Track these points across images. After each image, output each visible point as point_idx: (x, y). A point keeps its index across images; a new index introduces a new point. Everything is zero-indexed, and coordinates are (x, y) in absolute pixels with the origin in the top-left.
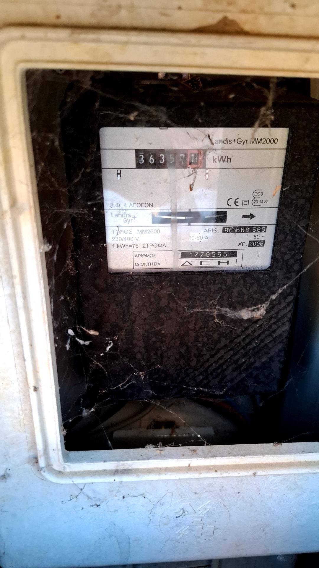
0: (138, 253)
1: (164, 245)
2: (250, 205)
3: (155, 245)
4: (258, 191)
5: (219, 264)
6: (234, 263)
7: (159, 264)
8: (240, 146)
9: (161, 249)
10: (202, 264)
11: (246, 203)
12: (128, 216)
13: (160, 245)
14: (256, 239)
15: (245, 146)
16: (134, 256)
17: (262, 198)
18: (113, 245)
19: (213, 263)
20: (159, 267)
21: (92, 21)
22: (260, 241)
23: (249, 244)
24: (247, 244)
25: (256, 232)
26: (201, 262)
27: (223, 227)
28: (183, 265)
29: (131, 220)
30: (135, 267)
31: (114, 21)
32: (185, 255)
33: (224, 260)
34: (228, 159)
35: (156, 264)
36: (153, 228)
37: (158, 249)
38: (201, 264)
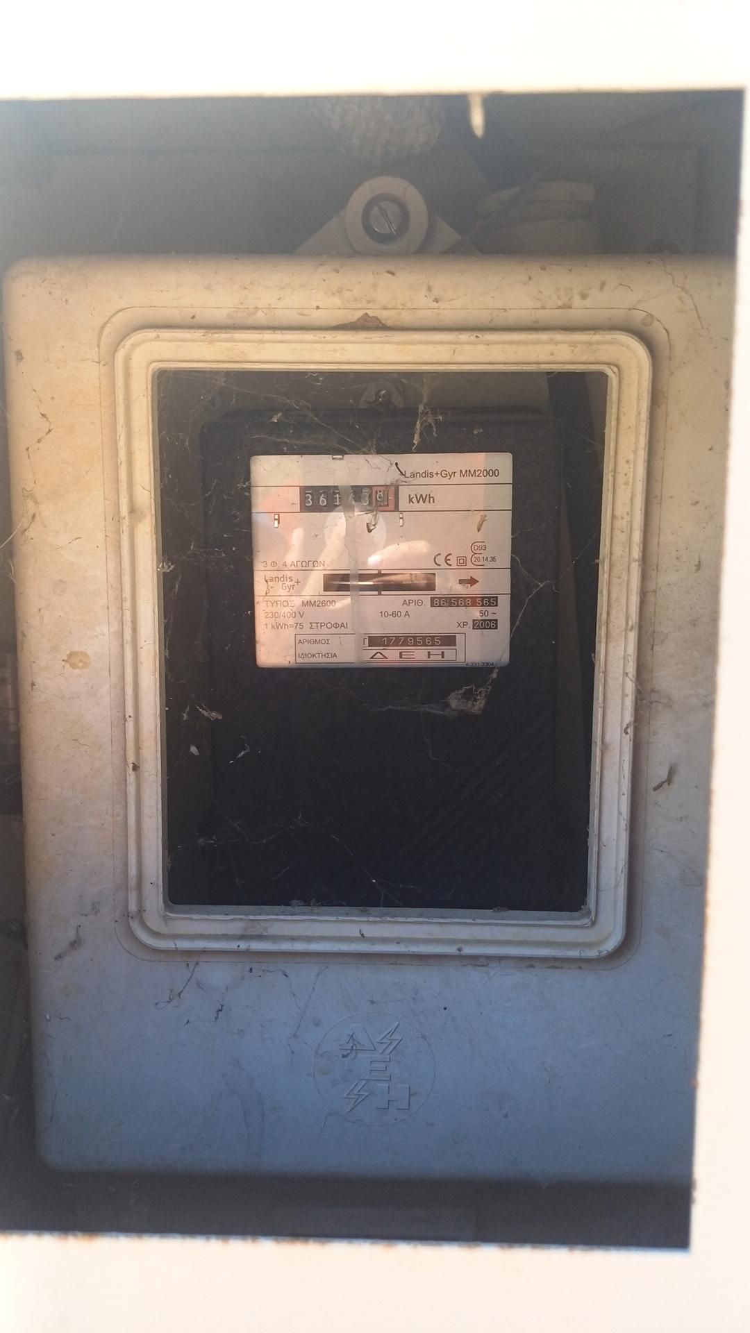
0: (302, 638)
1: (342, 625)
2: (469, 565)
3: (329, 625)
4: (478, 544)
5: (429, 657)
6: (451, 656)
7: (335, 655)
8: (446, 480)
9: (338, 630)
10: (403, 656)
11: (462, 560)
12: (288, 580)
13: (336, 625)
14: (484, 618)
15: (453, 481)
16: (297, 641)
17: (486, 554)
18: (266, 624)
19: (419, 656)
20: (334, 660)
21: (230, 322)
22: (490, 620)
23: (474, 625)
24: (471, 624)
25: (483, 605)
26: (401, 653)
27: (431, 598)
28: (372, 658)
29: (293, 585)
30: (300, 660)
31: (251, 321)
32: (374, 641)
33: (436, 650)
34: (430, 498)
35: (330, 656)
36: (326, 598)
37: (333, 630)
38: (401, 657)
